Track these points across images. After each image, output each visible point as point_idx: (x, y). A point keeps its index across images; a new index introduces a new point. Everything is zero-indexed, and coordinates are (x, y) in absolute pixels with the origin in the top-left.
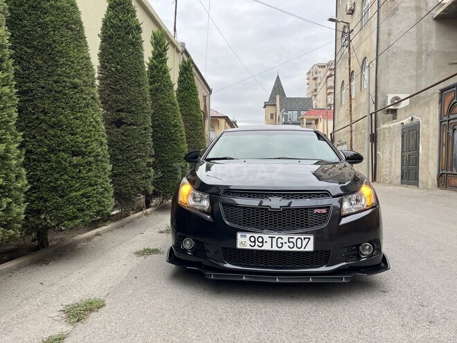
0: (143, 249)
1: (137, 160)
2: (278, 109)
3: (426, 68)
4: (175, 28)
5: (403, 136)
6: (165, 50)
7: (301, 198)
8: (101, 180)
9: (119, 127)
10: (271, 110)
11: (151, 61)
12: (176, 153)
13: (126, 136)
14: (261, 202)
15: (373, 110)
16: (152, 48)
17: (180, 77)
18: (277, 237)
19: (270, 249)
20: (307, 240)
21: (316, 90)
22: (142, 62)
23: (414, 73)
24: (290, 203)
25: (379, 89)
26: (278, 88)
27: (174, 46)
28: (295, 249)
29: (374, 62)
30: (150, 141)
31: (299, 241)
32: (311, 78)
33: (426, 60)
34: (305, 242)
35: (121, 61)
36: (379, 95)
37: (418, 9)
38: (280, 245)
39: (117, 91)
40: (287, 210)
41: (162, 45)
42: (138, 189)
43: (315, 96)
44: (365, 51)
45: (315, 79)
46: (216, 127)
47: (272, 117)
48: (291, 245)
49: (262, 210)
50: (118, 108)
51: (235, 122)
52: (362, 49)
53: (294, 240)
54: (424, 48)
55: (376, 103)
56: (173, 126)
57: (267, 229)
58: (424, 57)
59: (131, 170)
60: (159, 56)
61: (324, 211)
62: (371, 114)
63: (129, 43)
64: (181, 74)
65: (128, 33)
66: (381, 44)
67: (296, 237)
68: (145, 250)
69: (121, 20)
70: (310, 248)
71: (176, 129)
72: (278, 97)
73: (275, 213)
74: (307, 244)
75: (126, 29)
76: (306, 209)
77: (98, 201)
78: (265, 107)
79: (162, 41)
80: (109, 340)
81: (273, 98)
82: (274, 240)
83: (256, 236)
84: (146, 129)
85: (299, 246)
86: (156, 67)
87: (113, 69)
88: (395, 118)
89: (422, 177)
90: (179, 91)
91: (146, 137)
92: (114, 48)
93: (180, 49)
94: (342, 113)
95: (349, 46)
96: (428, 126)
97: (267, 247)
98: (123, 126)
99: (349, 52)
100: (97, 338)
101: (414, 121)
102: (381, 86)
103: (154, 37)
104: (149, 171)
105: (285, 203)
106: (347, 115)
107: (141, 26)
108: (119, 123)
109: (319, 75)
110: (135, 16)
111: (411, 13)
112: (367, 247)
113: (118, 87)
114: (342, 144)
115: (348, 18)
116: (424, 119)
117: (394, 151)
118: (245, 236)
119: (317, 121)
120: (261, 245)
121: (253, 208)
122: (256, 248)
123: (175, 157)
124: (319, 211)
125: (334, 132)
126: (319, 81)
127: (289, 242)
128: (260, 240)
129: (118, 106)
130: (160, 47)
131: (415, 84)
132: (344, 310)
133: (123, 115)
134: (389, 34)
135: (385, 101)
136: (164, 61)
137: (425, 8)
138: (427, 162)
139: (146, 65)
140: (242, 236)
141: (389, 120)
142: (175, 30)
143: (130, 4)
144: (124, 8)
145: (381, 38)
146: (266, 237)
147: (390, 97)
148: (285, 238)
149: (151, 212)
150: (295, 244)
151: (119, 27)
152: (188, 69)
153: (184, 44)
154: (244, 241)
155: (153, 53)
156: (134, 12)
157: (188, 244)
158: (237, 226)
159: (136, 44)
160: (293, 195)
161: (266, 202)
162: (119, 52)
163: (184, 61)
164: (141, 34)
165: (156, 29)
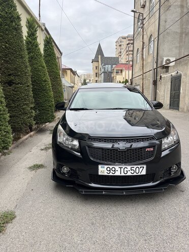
0: (33, 165)
1: (24, 107)
2: (100, 63)
3: (185, 42)
4: (39, 15)
5: (171, 82)
6: (36, 31)
7: (138, 141)
8: (4, 127)
9: (10, 85)
10: (96, 64)
11: (27, 39)
12: (46, 98)
13: (16, 91)
14: (113, 145)
15: (155, 67)
16: (27, 30)
17: (45, 47)
18: (124, 167)
19: (119, 174)
20: (142, 168)
21: (121, 52)
22: (22, 42)
23: (178, 45)
24: (131, 145)
25: (159, 55)
26: (100, 51)
27: (40, 26)
28: (135, 174)
29: (157, 38)
30: (31, 94)
31: (137, 169)
32: (118, 45)
33: (185, 38)
34: (141, 170)
35: (8, 41)
36: (159, 58)
37: (182, 6)
38: (126, 172)
39: (6, 62)
40: (129, 150)
41: (33, 27)
42: (26, 124)
43: (120, 56)
44: (151, 31)
45: (120, 45)
46: (65, 75)
47: (96, 69)
48: (133, 172)
49: (114, 151)
50: (9, 73)
51: (76, 72)
52: (149, 30)
53: (134, 169)
54: (184, 30)
55: (157, 63)
56: (44, 81)
57: (117, 162)
58: (184, 35)
59: (20, 113)
60: (32, 35)
61: (152, 149)
62: (154, 69)
63: (13, 29)
64: (45, 46)
65: (12, 22)
66: (161, 27)
67: (135, 167)
68: (34, 165)
69: (7, 13)
70: (144, 173)
71: (46, 83)
72: (100, 56)
73: (122, 152)
74: (142, 171)
75: (10, 18)
76: (141, 148)
77: (3, 141)
78: (92, 62)
79: (33, 25)
80: (23, 249)
81: (97, 57)
82: (122, 169)
83: (111, 167)
84: (28, 86)
85: (137, 172)
86: (31, 43)
87: (4, 47)
88: (167, 71)
89: (181, 105)
90: (45, 57)
91: (28, 91)
92: (3, 32)
93: (43, 28)
94: (137, 67)
95: (142, 28)
96: (186, 77)
97: (118, 174)
98: (14, 85)
99: (143, 32)
100: (15, 248)
101: (178, 74)
102: (160, 52)
103: (28, 22)
104: (32, 112)
105: (128, 145)
106: (140, 69)
107: (21, 16)
108: (10, 83)
109: (122, 43)
110: (16, 10)
111: (177, 9)
112: (174, 167)
113: (7, 59)
114: (137, 85)
115: (141, 10)
116: (184, 73)
117: (166, 91)
118: (104, 167)
119: (122, 71)
120: (114, 172)
121: (108, 149)
122: (111, 174)
123: (46, 101)
124: (149, 149)
125: (132, 78)
126: (122, 47)
127: (131, 170)
128: (113, 169)
129: (9, 72)
130: (33, 29)
131: (178, 51)
132: (164, 208)
133: (12, 78)
134: (166, 22)
135: (162, 62)
136: (36, 39)
137: (185, 6)
138: (184, 97)
139: (24, 41)
140: (101, 167)
141: (164, 73)
142: (40, 16)
143: (12, 2)
144: (8, 4)
145: (161, 23)
146: (117, 168)
147: (165, 59)
148: (129, 168)
149: (34, 135)
150: (135, 171)
151: (6, 17)
152: (49, 42)
153: (44, 24)
154: (103, 170)
155: (28, 33)
156: (15, 7)
157: (65, 170)
158: (98, 161)
159: (18, 29)
160: (132, 139)
161: (116, 146)
162: (7, 35)
163: (47, 37)
164: (21, 22)
165: (29, 17)
